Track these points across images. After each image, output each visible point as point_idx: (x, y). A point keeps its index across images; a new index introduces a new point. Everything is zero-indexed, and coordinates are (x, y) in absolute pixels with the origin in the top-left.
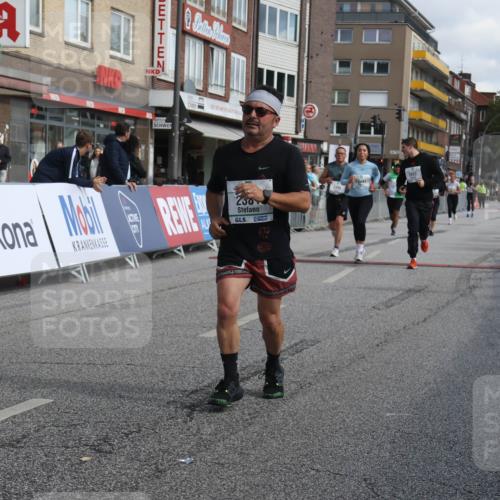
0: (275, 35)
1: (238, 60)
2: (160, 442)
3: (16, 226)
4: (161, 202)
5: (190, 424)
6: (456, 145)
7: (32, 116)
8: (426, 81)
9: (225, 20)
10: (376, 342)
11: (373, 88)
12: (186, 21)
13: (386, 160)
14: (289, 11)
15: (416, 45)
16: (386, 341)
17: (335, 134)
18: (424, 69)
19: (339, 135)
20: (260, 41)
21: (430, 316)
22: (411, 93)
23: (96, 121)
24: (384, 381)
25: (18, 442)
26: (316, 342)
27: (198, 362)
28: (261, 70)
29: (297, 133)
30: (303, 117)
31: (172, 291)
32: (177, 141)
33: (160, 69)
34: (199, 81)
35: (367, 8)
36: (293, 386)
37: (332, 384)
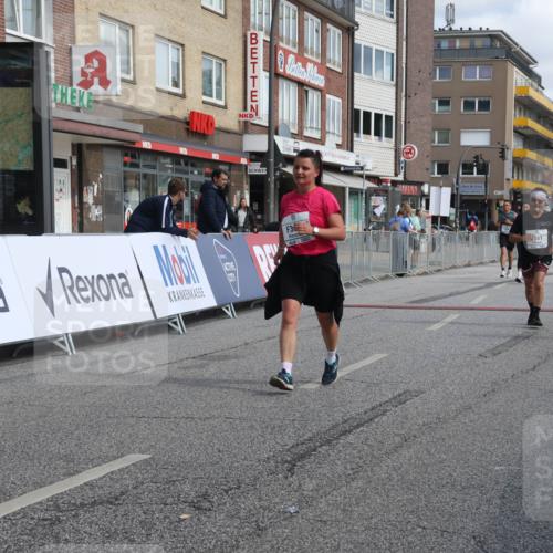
0: (371, 74)
1: (334, 102)
2: (260, 499)
3: (111, 277)
4: (257, 250)
5: (291, 479)
7: (125, 164)
8: (530, 117)
9: (319, 61)
10: (483, 392)
11: (474, 126)
12: (279, 63)
13: (490, 201)
14: (385, 50)
15: (519, 81)
16: (493, 391)
17: (436, 175)
18: (528, 106)
19: (440, 176)
20: (356, 82)
21: (539, 364)
22: (515, 131)
23: (190, 168)
24: (492, 433)
25: (117, 499)
26: (418, 393)
27: (298, 415)
28: (358, 111)
29: (396, 175)
30: (402, 159)
31: (271, 341)
32: (272, 186)
33: (254, 113)
34: (294, 124)
35: (466, 44)
36: (397, 439)
37: (438, 436)
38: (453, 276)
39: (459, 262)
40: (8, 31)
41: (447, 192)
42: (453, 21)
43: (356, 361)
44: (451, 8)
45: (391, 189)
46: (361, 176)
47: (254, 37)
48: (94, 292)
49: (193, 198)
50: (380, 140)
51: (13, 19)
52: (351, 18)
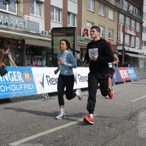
1: (137, 39)
2: (123, 125)
5: (129, 121)
9: (134, 30)
20: (142, 34)
27: (130, 107)
28: (143, 41)
31: (123, 91)
32: (123, 57)
33: (119, 41)
34: (128, 44)
40: (68, 25)
43: (143, 96)
46: (143, 55)
47: (120, 25)
48: (85, 79)
51: (69, 23)
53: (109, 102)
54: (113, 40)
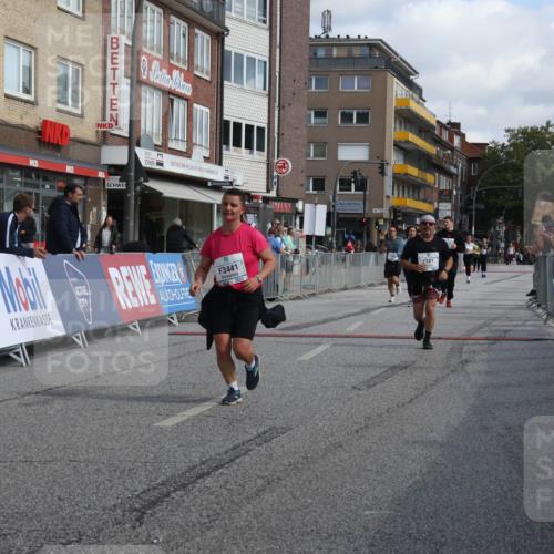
0: (242, 83)
1: (201, 112)
4: (113, 272)
5: (139, 530)
6: (446, 201)
8: (411, 131)
9: (186, 68)
10: (356, 427)
11: (353, 140)
12: (142, 69)
13: (368, 219)
14: (257, 57)
15: (399, 92)
16: (366, 427)
17: (311, 191)
18: (408, 119)
19: (315, 192)
20: (225, 91)
21: (416, 397)
22: (395, 145)
23: (41, 182)
24: (363, 474)
26: (286, 429)
27: (152, 456)
28: (227, 122)
29: (268, 191)
30: (275, 173)
32: (132, 202)
33: (114, 123)
34: (157, 135)
35: (344, 53)
36: (260, 482)
37: (304, 478)
38: (327, 301)
39: (335, 285)
41: (322, 210)
42: (330, 28)
44: (327, 15)
45: (262, 206)
47: (115, 41)
49: (43, 215)
50: (251, 153)
52: (221, 24)
53: (45, 434)
54: (82, 116)
